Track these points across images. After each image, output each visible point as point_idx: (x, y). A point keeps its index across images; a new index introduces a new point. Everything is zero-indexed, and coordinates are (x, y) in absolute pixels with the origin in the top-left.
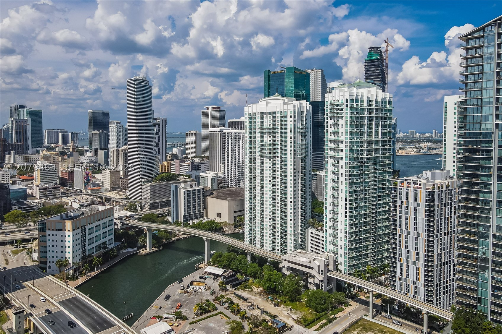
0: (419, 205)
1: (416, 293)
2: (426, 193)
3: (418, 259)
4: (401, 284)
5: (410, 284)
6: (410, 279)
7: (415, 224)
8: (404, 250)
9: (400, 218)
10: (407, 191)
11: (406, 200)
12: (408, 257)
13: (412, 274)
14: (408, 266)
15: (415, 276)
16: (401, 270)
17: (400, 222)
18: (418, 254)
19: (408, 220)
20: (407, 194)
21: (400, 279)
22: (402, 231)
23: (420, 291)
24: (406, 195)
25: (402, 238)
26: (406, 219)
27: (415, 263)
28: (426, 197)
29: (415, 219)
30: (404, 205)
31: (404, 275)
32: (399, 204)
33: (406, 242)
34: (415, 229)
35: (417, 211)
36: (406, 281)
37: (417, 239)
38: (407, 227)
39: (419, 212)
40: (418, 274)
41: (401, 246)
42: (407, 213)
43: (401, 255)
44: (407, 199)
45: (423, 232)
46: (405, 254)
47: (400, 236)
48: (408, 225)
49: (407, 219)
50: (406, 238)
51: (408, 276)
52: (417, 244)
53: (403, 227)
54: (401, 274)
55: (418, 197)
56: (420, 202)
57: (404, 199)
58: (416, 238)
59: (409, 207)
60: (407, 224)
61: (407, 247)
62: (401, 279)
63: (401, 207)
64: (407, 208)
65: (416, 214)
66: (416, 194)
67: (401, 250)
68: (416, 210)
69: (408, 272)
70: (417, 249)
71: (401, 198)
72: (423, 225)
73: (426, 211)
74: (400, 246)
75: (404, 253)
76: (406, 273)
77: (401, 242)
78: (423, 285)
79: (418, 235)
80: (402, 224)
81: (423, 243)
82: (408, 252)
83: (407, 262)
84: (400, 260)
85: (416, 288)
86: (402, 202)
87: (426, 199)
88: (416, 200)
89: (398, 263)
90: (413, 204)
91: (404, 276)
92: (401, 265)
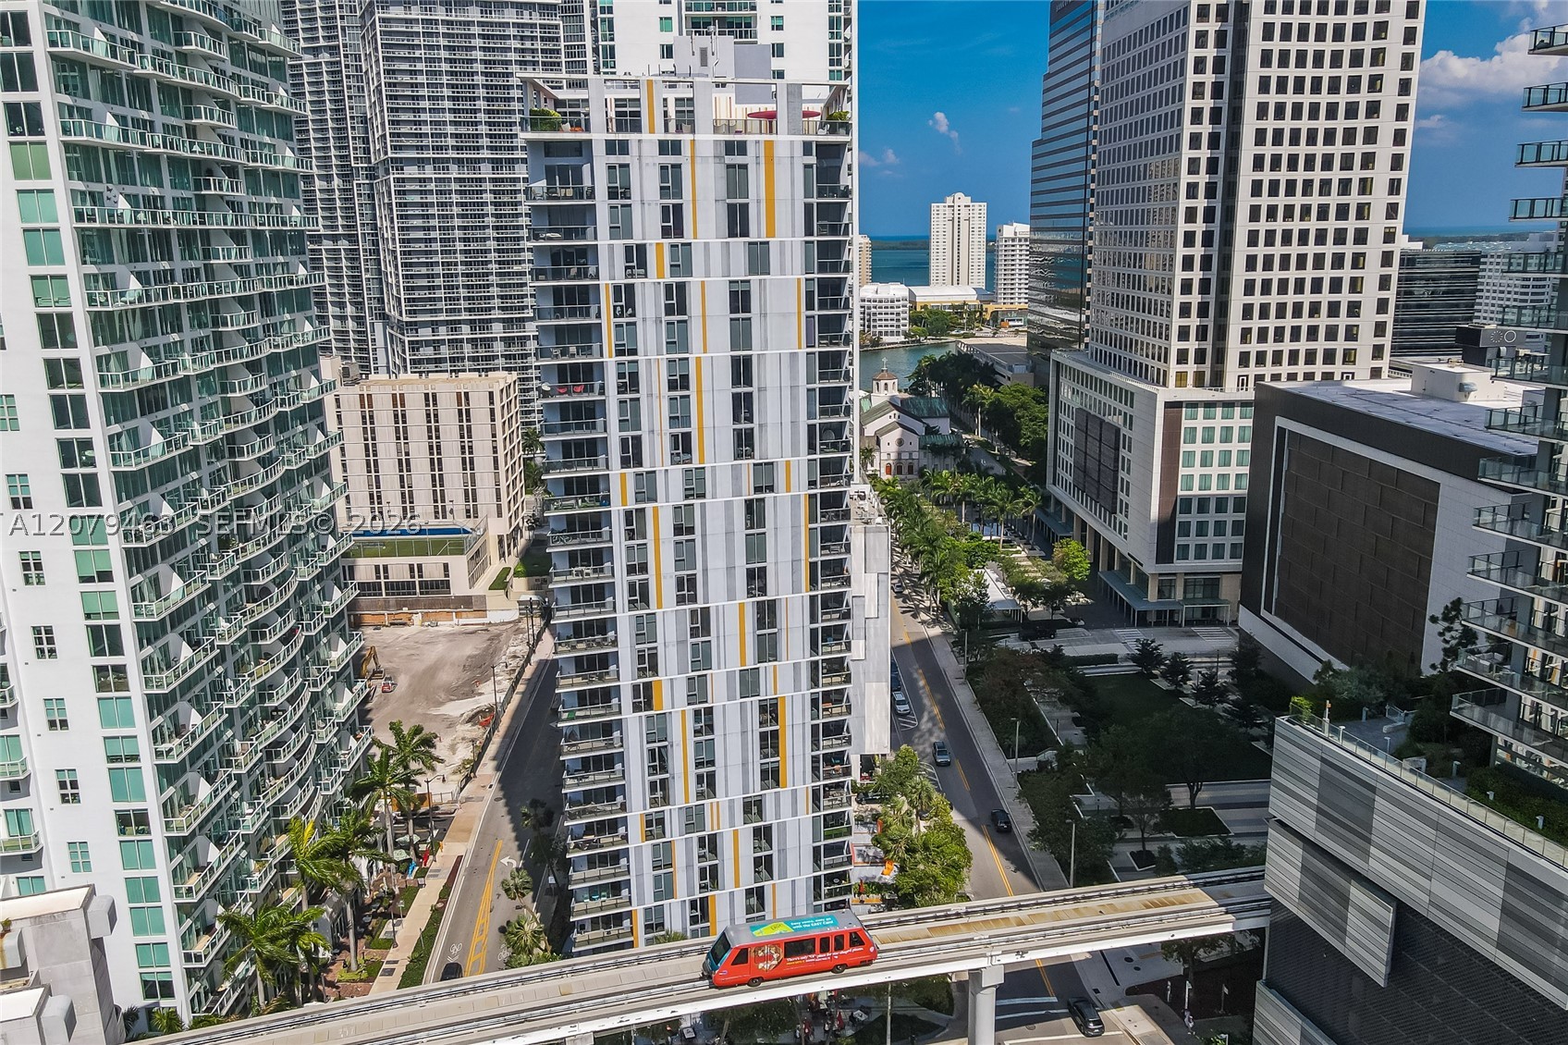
0: (759, 259)
1: (764, 865)
2: (802, 160)
3: (768, 650)
4: (663, 861)
5: (726, 832)
6: (721, 798)
7: (742, 406)
8: (671, 620)
9: (630, 382)
10: (670, 159)
11: (666, 232)
12: (702, 658)
13: (735, 757)
14: (705, 721)
15: (756, 762)
16: (659, 760)
17: (631, 417)
18: (767, 613)
19: (692, 392)
20: (671, 180)
21: (655, 825)
22: (647, 489)
23: (791, 842)
24: (664, 191)
25: (650, 540)
26: (672, 386)
27: (749, 683)
28: (808, 194)
29: (742, 370)
30: (652, 277)
31: (677, 789)
32: (609, 273)
33: (685, 557)
34: (744, 442)
35: (747, 309)
36: (694, 819)
37: (754, 512)
38: (682, 445)
39: (763, 315)
40: (770, 742)
41: (645, 599)
42: (677, 340)
43: (654, 657)
44: (673, 221)
45: (795, 452)
46: (681, 643)
47: (634, 524)
48: (694, 429)
49: (679, 382)
50: (678, 530)
51: (708, 784)
52: (756, 547)
53: (657, 452)
54: (661, 790)
55: (751, 201)
56: (771, 233)
57: (647, 228)
58: (749, 504)
59: (693, 282)
60: (686, 420)
61: (687, 588)
62: (661, 822)
63: (626, 297)
64: (677, 300)
65: (741, 335)
66: (736, 178)
67: (645, 629)
68: (740, 299)
69: (705, 759)
70: (757, 579)
71: (621, 228)
72: (794, 398)
73: (809, 295)
74: (640, 595)
75: (672, 636)
76: (693, 772)
77: (643, 568)
78: (804, 800)
79: (765, 479)
80: (644, 433)
81: (795, 527)
82: (701, 623)
83: (697, 690)
84: (645, 698)
85: (763, 835)
86: (636, 258)
87: (808, 207)
88: (737, 221)
89: (634, 725)
90: (716, 254)
91: (683, 791)
92: (657, 731)
